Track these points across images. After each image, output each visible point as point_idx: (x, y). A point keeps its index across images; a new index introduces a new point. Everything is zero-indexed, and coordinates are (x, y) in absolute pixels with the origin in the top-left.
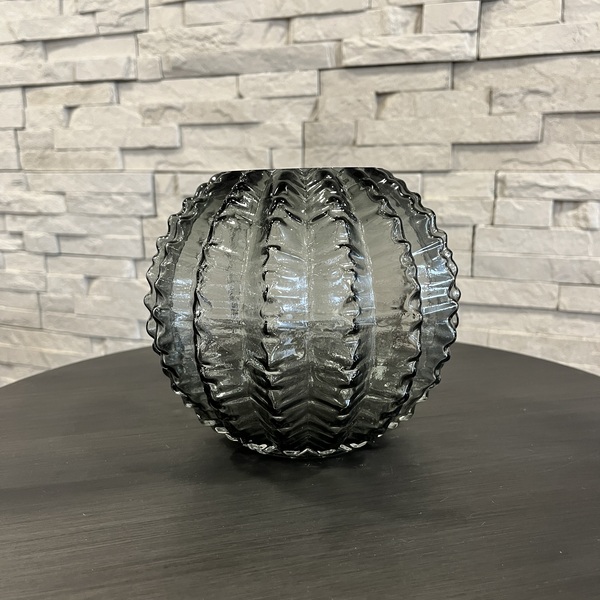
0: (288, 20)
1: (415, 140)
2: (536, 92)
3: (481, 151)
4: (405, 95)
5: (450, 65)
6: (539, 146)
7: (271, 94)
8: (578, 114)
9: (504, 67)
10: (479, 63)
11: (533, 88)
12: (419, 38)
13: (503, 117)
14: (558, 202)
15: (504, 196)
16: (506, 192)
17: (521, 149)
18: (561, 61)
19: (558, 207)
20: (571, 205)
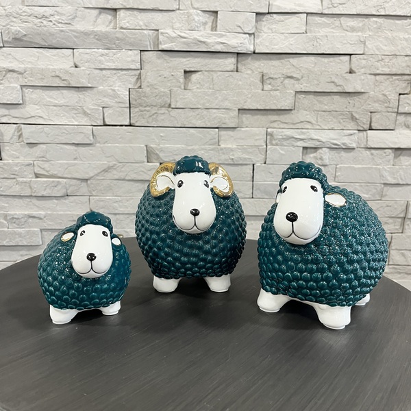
0: (115, 10)
1: (213, 106)
2: (291, 77)
3: (257, 114)
4: (206, 73)
5: (236, 55)
6: (293, 112)
7: (103, 67)
8: (315, 93)
9: (271, 59)
10: (255, 55)
11: (289, 75)
12: (215, 35)
13: (271, 92)
14: (305, 148)
15: (272, 145)
16: (274, 142)
17: (283, 114)
18: (305, 58)
19: (305, 151)
20: (313, 150)
